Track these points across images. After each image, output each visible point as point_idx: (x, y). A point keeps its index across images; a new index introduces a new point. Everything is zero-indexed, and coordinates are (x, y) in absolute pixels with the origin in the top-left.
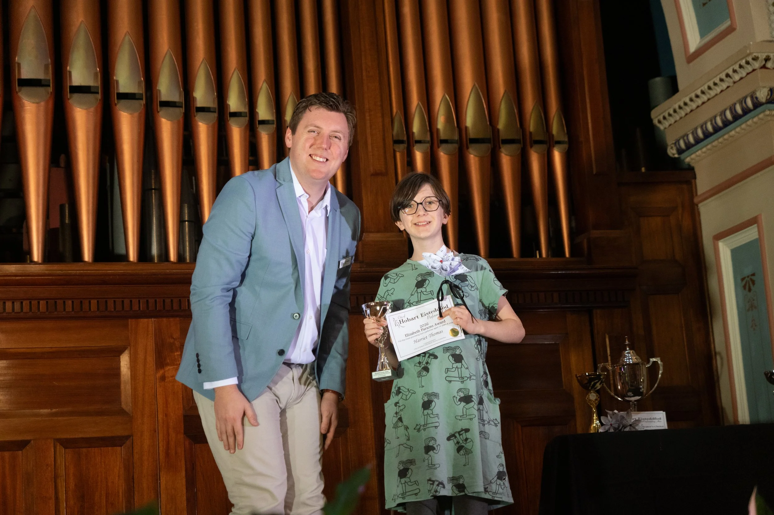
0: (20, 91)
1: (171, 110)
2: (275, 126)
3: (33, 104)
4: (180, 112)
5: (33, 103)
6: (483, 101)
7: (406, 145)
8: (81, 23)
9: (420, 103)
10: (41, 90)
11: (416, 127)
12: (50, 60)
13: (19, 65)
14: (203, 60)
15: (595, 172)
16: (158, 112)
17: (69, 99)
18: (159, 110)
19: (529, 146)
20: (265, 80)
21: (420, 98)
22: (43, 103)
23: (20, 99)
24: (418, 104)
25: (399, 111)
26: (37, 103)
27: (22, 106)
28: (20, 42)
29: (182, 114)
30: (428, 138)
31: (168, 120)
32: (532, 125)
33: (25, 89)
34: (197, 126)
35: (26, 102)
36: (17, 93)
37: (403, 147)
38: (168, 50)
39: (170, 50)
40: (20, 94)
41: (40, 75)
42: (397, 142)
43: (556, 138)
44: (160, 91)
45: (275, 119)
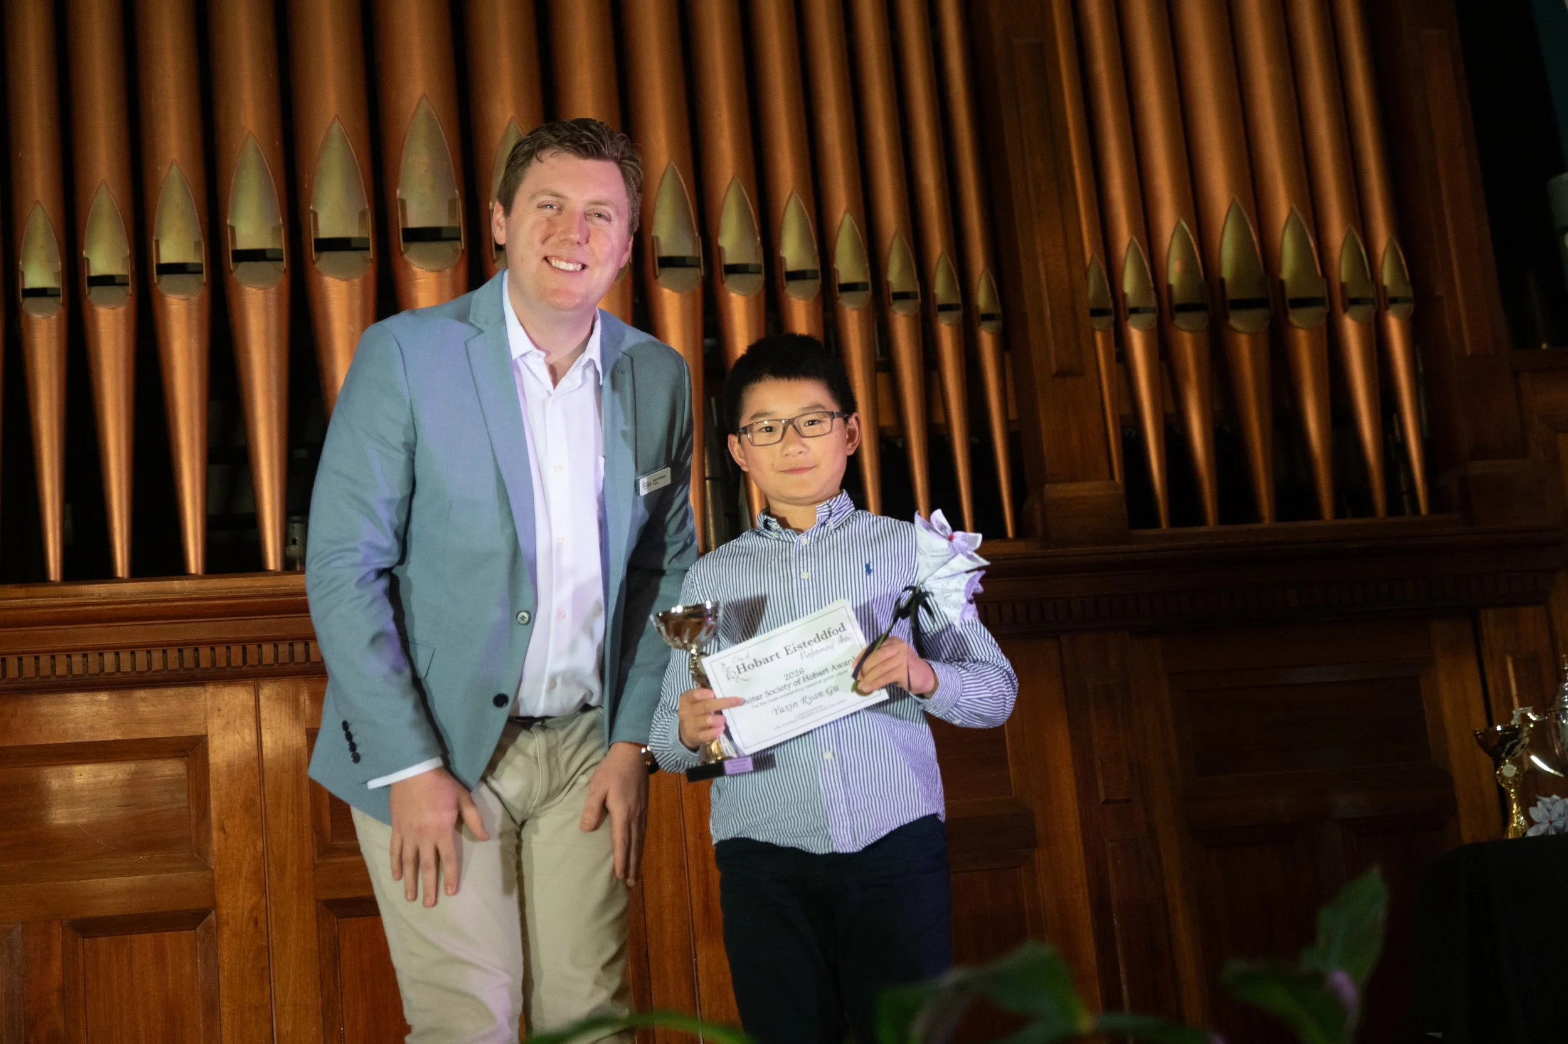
0: (406, 250)
1: (679, 272)
2: (869, 293)
3: (432, 274)
4: (694, 275)
5: (432, 271)
6: (1252, 229)
7: (1112, 318)
8: (510, 123)
9: (1135, 239)
10: (443, 248)
11: (1129, 283)
12: (457, 191)
13: (403, 202)
14: (733, 178)
15: (1469, 352)
16: (656, 277)
17: (494, 261)
18: (657, 273)
19: (1340, 310)
20: (847, 210)
21: (1134, 230)
22: (448, 272)
23: (406, 265)
24: (1131, 241)
25: (1096, 256)
26: (439, 271)
27: (412, 278)
28: (403, 160)
29: (700, 280)
30: (1153, 303)
31: (674, 290)
32: (1343, 270)
33: (416, 247)
34: (728, 300)
35: (418, 270)
36: (402, 254)
37: (1106, 321)
38: (669, 163)
39: (673, 162)
40: (407, 257)
41: (441, 220)
42: (1097, 312)
43: (1391, 293)
44: (657, 239)
45: (870, 282)
